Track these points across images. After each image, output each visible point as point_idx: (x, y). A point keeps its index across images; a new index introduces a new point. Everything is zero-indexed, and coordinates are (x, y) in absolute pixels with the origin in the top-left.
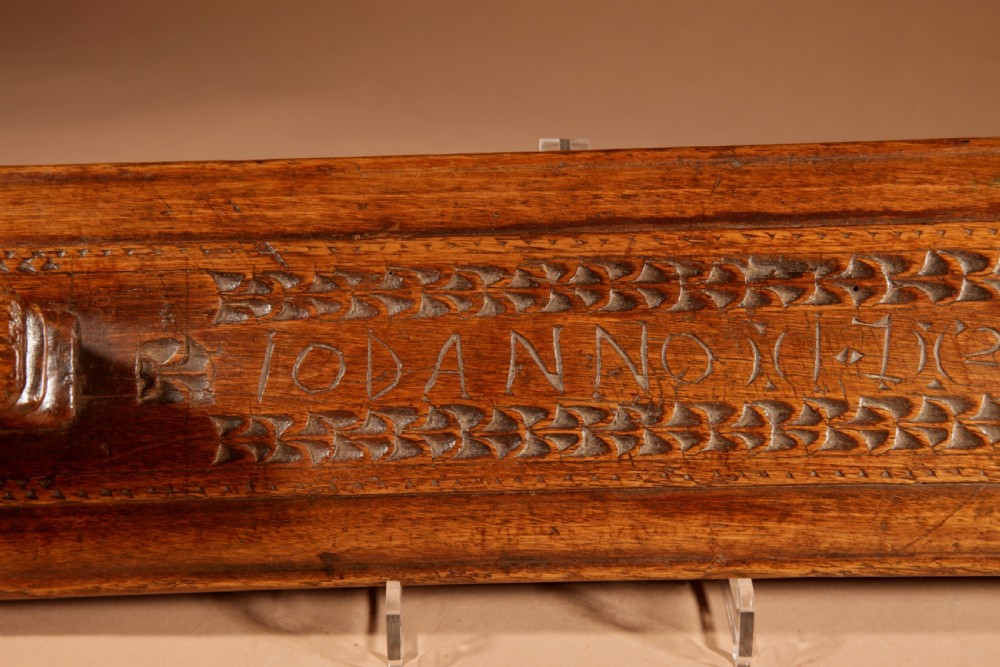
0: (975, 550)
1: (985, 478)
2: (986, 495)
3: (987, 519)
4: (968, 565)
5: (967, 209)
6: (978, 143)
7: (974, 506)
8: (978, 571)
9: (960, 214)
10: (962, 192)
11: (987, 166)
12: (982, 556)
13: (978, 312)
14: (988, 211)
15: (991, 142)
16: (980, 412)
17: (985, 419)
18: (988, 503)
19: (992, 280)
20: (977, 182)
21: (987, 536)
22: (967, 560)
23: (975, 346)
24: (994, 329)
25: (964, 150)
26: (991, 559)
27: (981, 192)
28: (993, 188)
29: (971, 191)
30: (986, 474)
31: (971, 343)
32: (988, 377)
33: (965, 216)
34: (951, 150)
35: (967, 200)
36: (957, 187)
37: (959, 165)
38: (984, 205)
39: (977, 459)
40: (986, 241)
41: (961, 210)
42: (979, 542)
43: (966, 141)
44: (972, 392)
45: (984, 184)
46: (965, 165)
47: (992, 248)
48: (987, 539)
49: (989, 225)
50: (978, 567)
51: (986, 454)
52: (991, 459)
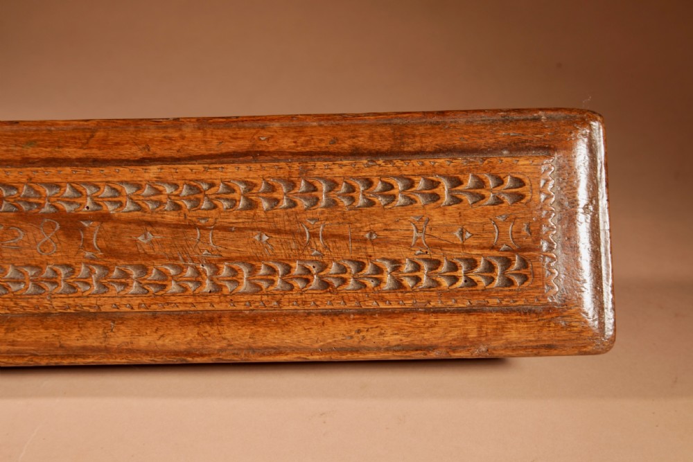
0: (8, 352)
1: (8, 312)
2: (11, 321)
3: (12, 335)
4: (5, 360)
5: (10, 160)
6: (23, 123)
7: (4, 327)
8: (11, 364)
9: (5, 163)
10: (7, 151)
11: (24, 136)
12: (13, 355)
13: (11, 219)
14: (21, 162)
15: (31, 123)
16: (9, 274)
17: (11, 278)
18: (13, 325)
19: (19, 201)
20: (16, 146)
21: (13, 343)
22: (4, 357)
23: (7, 237)
24: (18, 228)
25: (15, 128)
26: (18, 356)
27: (18, 151)
28: (25, 149)
29: (12, 150)
30: (8, 309)
31: (5, 235)
32: (13, 255)
33: (7, 165)
34: (8, 128)
35: (10, 156)
36: (5, 148)
37: (9, 136)
38: (18, 158)
39: (4, 301)
40: (16, 179)
41: (6, 161)
42: (9, 347)
43: (17, 122)
44: (4, 263)
45: (19, 146)
46: (13, 136)
47: (19, 183)
48: (13, 345)
49: (19, 170)
50: (11, 361)
51: (9, 298)
52: (12, 300)
